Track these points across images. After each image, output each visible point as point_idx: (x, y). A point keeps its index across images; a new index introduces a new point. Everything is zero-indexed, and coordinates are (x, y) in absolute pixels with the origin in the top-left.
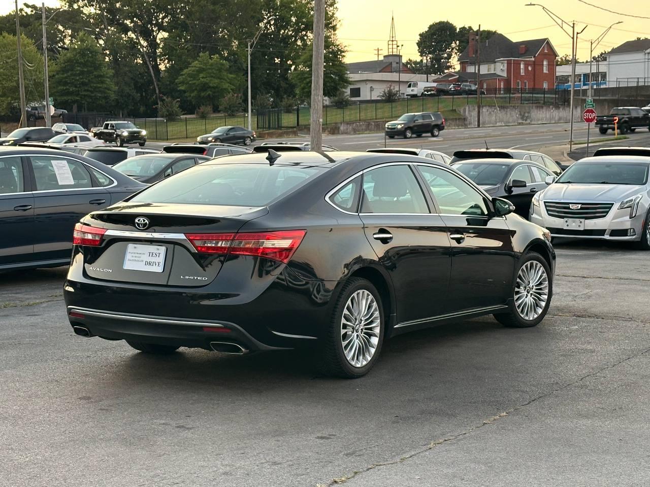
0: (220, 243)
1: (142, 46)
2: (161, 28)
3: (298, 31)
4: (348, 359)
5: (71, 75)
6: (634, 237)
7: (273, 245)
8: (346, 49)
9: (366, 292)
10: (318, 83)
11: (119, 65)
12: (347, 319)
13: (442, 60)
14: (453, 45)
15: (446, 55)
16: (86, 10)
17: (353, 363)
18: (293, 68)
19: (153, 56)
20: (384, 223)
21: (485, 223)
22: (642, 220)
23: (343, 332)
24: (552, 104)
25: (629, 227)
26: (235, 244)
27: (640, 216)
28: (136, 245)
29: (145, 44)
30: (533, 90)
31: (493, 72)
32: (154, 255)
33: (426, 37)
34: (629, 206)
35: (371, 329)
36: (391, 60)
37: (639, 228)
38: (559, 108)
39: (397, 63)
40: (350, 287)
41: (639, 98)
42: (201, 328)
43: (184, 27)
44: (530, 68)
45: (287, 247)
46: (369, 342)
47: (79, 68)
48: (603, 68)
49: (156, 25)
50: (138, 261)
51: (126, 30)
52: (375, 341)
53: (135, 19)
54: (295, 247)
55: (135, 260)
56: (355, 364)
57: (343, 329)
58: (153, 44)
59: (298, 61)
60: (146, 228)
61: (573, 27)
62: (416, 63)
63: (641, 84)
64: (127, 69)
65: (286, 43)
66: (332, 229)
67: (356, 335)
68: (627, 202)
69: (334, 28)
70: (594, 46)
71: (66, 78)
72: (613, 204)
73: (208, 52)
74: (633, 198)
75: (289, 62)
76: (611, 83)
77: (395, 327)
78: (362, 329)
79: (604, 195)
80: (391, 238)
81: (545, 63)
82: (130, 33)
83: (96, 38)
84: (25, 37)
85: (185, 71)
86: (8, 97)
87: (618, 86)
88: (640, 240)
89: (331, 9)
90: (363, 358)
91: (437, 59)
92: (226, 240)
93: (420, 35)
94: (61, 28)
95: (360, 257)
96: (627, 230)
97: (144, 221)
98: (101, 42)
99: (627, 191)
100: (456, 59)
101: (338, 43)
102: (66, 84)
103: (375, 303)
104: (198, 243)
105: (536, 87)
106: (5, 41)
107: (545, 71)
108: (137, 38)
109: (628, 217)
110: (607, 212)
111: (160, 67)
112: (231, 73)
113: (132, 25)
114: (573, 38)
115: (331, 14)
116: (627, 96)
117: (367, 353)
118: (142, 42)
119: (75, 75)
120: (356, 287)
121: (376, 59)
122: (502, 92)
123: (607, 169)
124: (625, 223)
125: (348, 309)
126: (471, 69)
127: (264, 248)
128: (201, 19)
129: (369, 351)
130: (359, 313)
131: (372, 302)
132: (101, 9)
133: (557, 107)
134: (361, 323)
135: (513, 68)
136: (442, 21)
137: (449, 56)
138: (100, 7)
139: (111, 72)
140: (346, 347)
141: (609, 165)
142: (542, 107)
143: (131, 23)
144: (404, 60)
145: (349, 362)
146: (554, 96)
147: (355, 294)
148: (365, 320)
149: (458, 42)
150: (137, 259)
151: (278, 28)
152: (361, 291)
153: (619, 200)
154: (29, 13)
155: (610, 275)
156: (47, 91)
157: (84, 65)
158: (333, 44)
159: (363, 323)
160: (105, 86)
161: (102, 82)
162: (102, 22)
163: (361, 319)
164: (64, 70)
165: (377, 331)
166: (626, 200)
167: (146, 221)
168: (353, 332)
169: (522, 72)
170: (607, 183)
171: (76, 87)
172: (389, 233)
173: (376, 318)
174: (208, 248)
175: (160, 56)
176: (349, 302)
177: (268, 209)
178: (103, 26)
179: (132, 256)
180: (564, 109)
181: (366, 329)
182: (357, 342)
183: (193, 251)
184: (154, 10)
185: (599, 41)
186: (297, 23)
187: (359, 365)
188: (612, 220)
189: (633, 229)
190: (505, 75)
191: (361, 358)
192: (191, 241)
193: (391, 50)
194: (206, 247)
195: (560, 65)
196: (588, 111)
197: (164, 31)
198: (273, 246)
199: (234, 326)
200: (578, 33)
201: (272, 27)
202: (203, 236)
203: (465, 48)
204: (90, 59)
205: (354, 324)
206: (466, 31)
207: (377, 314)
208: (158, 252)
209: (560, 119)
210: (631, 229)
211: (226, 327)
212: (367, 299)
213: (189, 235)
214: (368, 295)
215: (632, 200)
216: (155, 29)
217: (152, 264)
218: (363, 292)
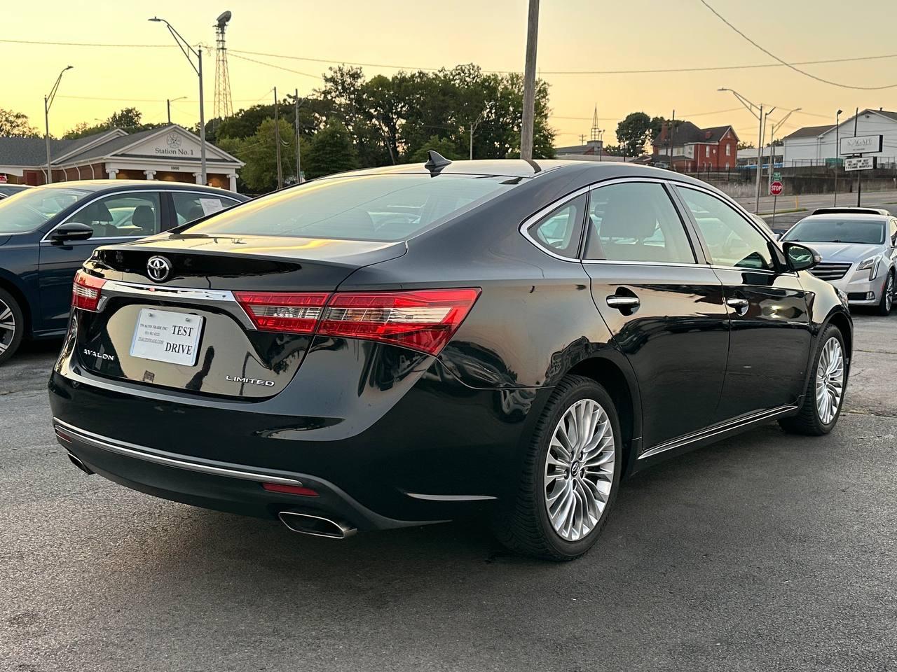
0: (301, 312)
1: (383, 131)
2: (400, 115)
3: (514, 119)
4: (557, 529)
5: (323, 153)
6: (873, 301)
7: (410, 317)
8: (555, 133)
9: (593, 403)
10: (527, 137)
11: (363, 146)
12: (556, 455)
13: (638, 146)
14: (647, 133)
15: (640, 141)
16: (338, 101)
17: (565, 535)
18: (510, 151)
19: (393, 140)
20: (625, 278)
21: (771, 280)
22: (883, 282)
23: (548, 479)
24: (736, 180)
25: (869, 291)
26: (332, 314)
27: (881, 277)
28: (152, 312)
29: (386, 129)
30: (718, 169)
31: (681, 155)
32: (182, 331)
33: (623, 126)
34: (868, 267)
35: (598, 468)
36: (593, 144)
37: (878, 293)
38: (742, 184)
39: (599, 148)
40: (565, 395)
41: (813, 177)
42: (261, 484)
43: (419, 115)
44: (714, 152)
45: (439, 321)
46: (594, 490)
47: (329, 148)
48: (779, 151)
49: (395, 113)
50: (155, 341)
51: (371, 117)
52: (604, 488)
53: (378, 108)
54: (457, 322)
55: (150, 340)
56: (570, 535)
57: (548, 474)
58: (393, 129)
59: (513, 143)
60: (166, 277)
61: (761, 110)
62: (614, 148)
63: (814, 165)
64: (370, 150)
65: (505, 130)
66: (534, 287)
67: (571, 482)
68: (866, 263)
69: (546, 116)
70: (774, 130)
71: (319, 155)
72: (851, 264)
73: (437, 135)
74: (873, 258)
75: (507, 146)
76: (787, 164)
77: (640, 458)
78: (583, 470)
79: (840, 254)
80: (636, 305)
81: (728, 148)
82: (374, 120)
83: (346, 124)
84: (285, 122)
85: (418, 151)
86: (270, 172)
87: (794, 166)
88: (878, 304)
89: (544, 100)
90: (584, 522)
91: (633, 145)
92: (313, 306)
93: (619, 124)
94: (317, 115)
95: (584, 338)
96: (865, 294)
97: (161, 264)
98: (350, 127)
99: (864, 251)
100: (650, 143)
101: (548, 128)
102: (318, 161)
103: (607, 422)
104: (259, 312)
105: (720, 165)
106: (268, 124)
107: (728, 154)
108: (380, 125)
109: (868, 279)
110: (844, 273)
111: (398, 149)
112: (457, 154)
113: (376, 113)
114: (761, 120)
115: (543, 104)
116: (802, 175)
117: (591, 512)
118: (384, 128)
119: (326, 153)
120: (575, 395)
121: (581, 144)
122: (689, 170)
123: (838, 227)
124: (865, 285)
125: (559, 436)
126: (662, 152)
127: (390, 324)
128: (433, 108)
129: (594, 508)
130: (580, 440)
131: (602, 419)
132: (351, 100)
133: (740, 184)
134: (581, 459)
135: (699, 151)
136: (638, 112)
137: (643, 142)
138: (349, 98)
139: (356, 152)
140: (553, 508)
141: (840, 223)
142: (727, 184)
143: (375, 111)
144: (604, 146)
145: (558, 535)
146: (737, 174)
147: (572, 409)
148: (589, 453)
149: (651, 130)
150: (153, 337)
151: (498, 116)
152: (583, 402)
153: (857, 260)
154: (291, 103)
155: (871, 348)
156: (299, 166)
157: (334, 145)
158: (544, 129)
159: (585, 459)
160: (350, 163)
161: (348, 160)
162: (351, 111)
163: (582, 453)
164: (317, 150)
165: (609, 470)
166: (867, 260)
167: (165, 265)
168: (566, 478)
169: (708, 155)
170: (840, 242)
171: (327, 164)
172: (634, 296)
173: (607, 449)
174: (279, 321)
175: (398, 140)
176: (561, 423)
177: (407, 247)
178: (351, 115)
179: (146, 333)
180: (746, 185)
181: (590, 469)
182: (572, 495)
183: (248, 328)
184: (394, 100)
185: (780, 124)
186: (514, 112)
187: (575, 537)
188: (851, 281)
189: (873, 292)
190: (692, 157)
191: (580, 523)
192: (243, 304)
193: (593, 137)
194: (275, 318)
195: (740, 149)
196: (775, 184)
197: (402, 118)
198: (410, 321)
199: (321, 483)
200: (766, 114)
201: (493, 115)
202: (268, 297)
203: (657, 135)
204: (338, 140)
205: (569, 463)
206: (659, 121)
207: (610, 440)
208: (189, 325)
209: (742, 194)
210: (870, 292)
211: (306, 485)
212: (594, 415)
213: (241, 293)
214: (596, 408)
215: (872, 260)
216: (395, 117)
217: (177, 349)
218: (587, 403)
